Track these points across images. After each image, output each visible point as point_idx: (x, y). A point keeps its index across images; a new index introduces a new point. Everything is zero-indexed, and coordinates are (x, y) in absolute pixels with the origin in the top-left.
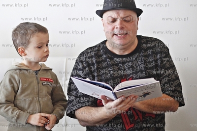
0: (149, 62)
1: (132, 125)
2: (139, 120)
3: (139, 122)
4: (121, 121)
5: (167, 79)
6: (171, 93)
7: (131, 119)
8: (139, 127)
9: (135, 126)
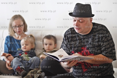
0: (95, 39)
1: (86, 70)
2: (90, 68)
3: (89, 69)
4: (81, 68)
5: (104, 48)
6: (104, 54)
7: (86, 67)
8: (90, 71)
9: (88, 70)
